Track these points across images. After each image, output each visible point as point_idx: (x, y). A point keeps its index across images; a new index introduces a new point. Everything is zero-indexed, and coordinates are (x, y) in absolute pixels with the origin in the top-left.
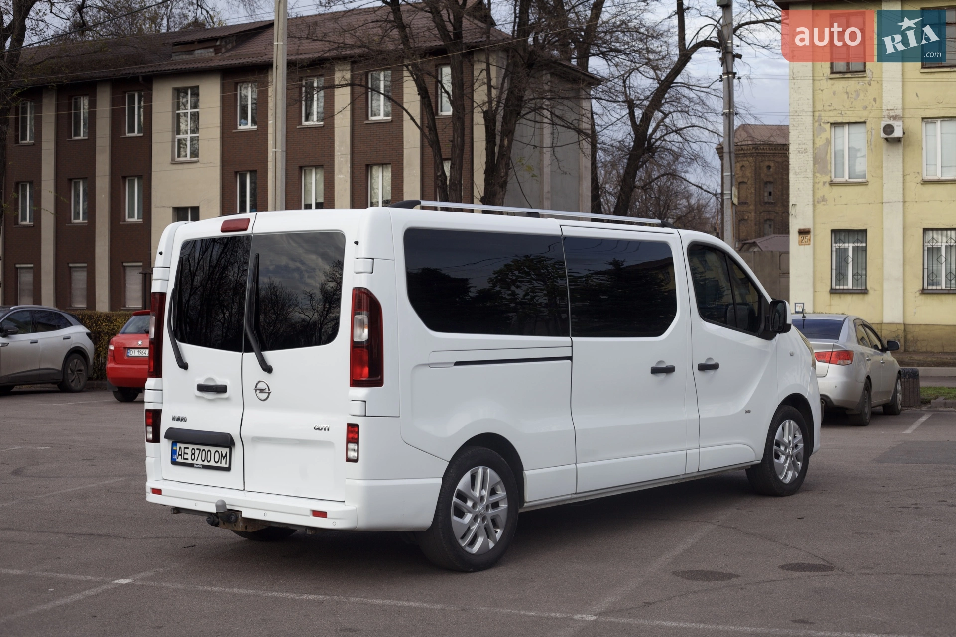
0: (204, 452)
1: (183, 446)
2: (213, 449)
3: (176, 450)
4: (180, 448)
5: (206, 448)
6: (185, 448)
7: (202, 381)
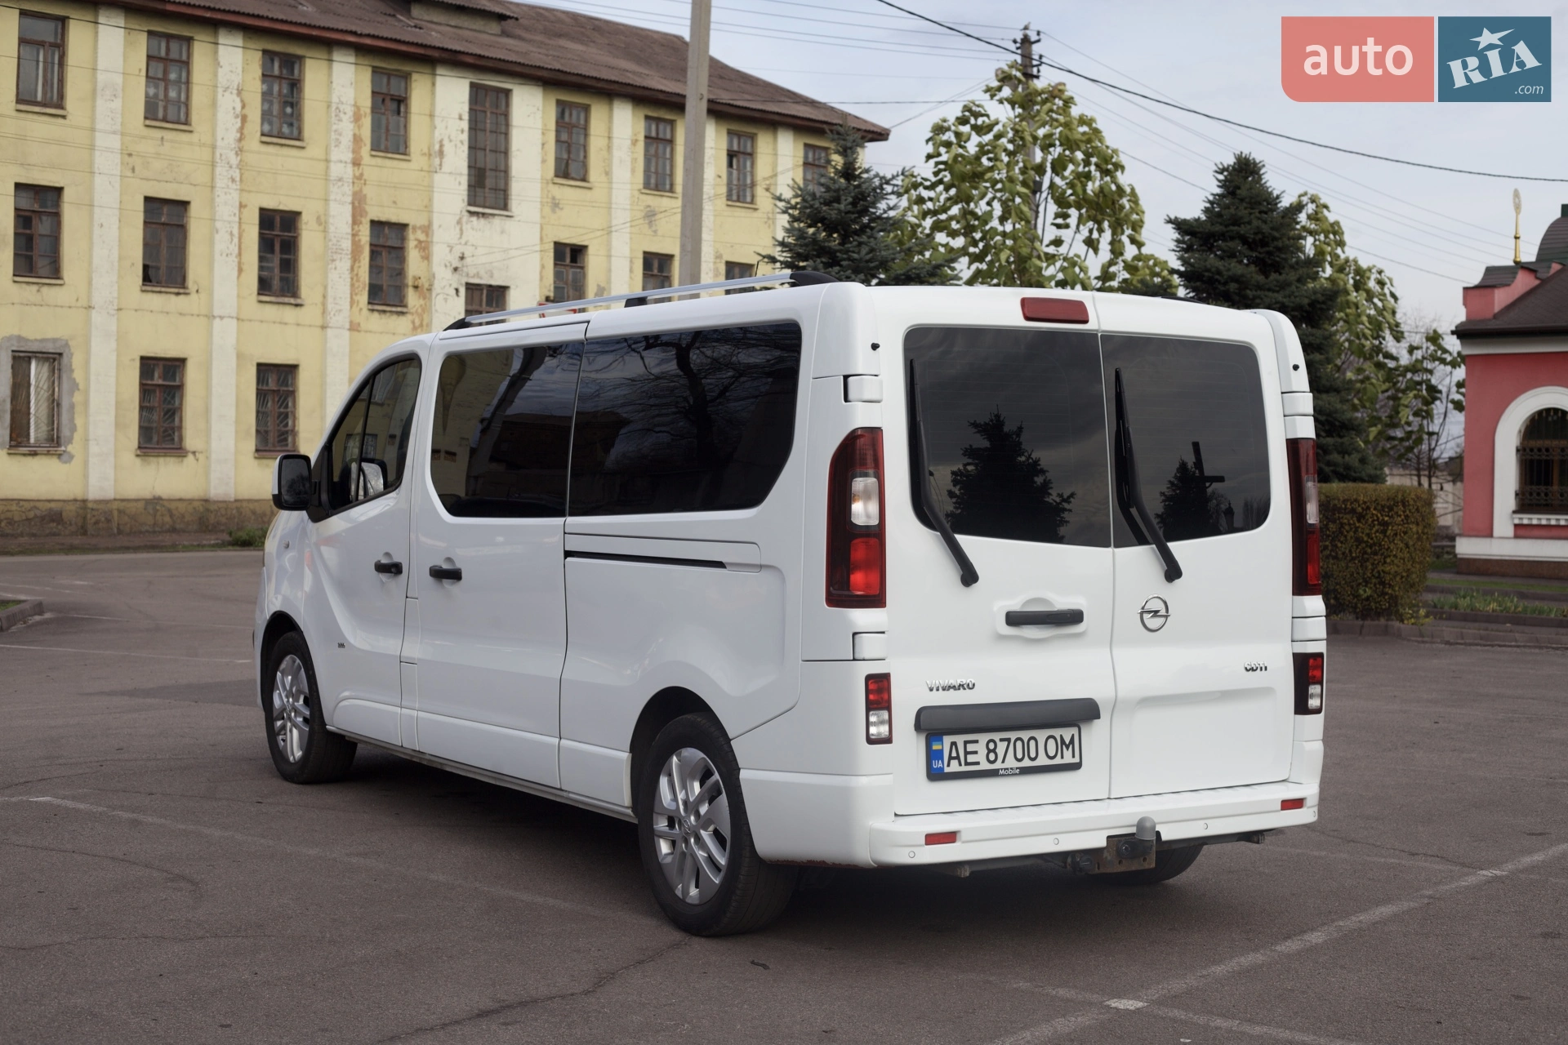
0: (1019, 744)
1: (960, 739)
2: (1041, 735)
3: (941, 752)
4: (954, 744)
5: (1025, 735)
6: (966, 743)
7: (1016, 604)
